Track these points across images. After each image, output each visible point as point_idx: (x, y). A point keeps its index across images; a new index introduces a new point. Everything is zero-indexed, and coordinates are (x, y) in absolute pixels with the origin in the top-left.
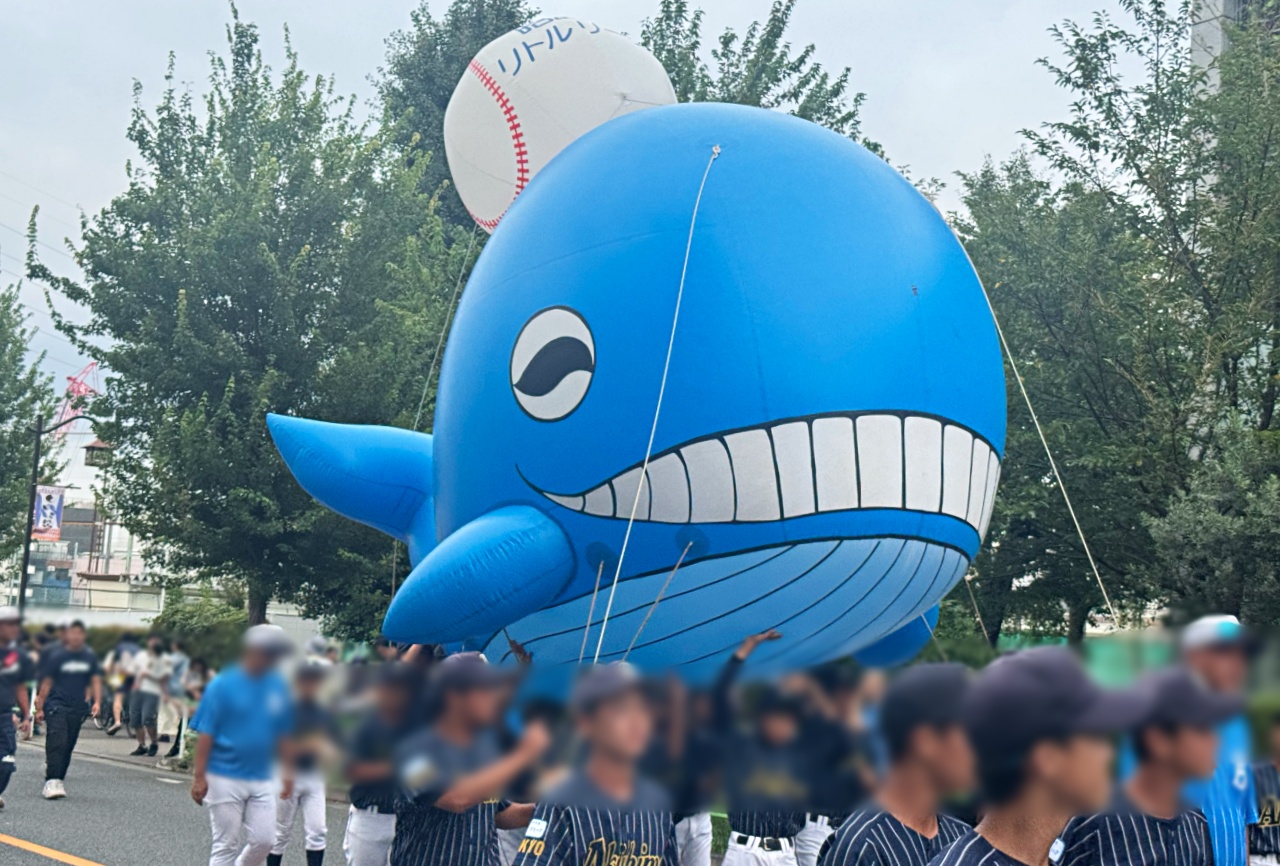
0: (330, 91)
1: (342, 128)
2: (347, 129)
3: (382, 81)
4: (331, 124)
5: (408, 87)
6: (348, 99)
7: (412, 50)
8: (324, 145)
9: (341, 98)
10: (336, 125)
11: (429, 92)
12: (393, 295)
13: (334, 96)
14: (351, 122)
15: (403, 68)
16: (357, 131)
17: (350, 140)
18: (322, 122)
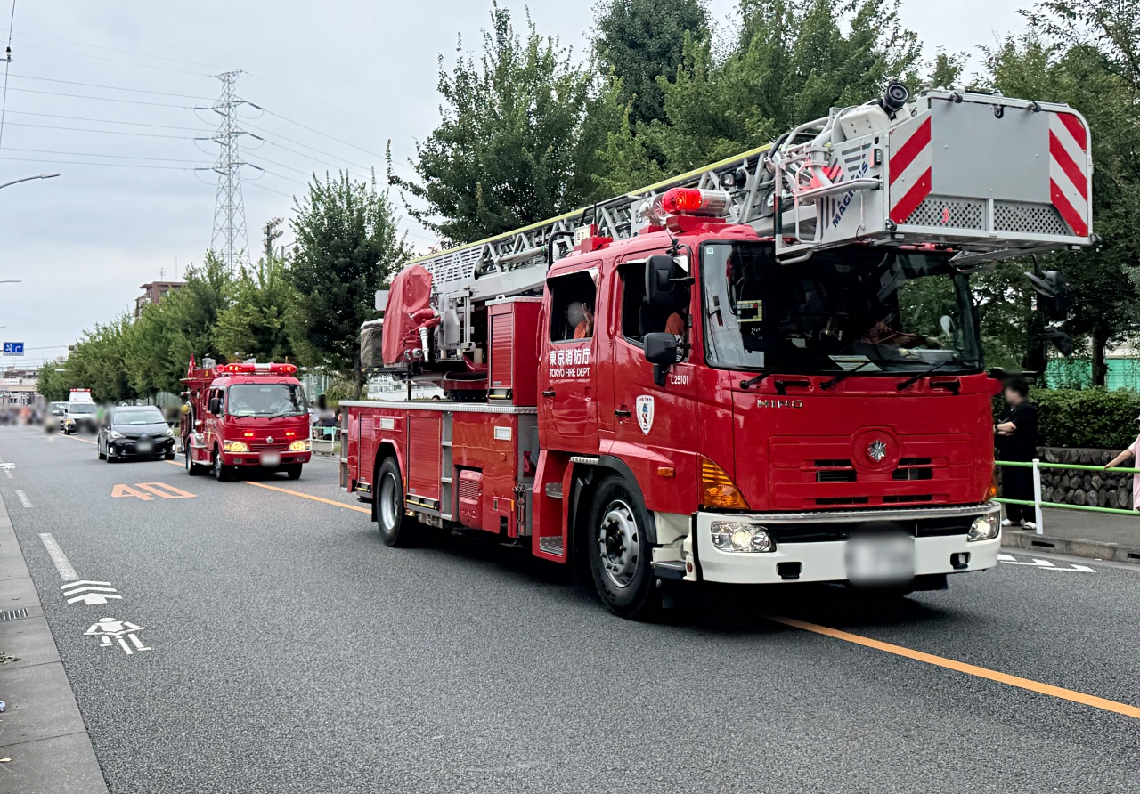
0: (557, 45)
1: (566, 68)
2: (570, 68)
3: (592, 35)
4: (560, 67)
5: (609, 37)
6: (568, 48)
7: (610, 12)
8: (556, 80)
9: (565, 49)
10: (563, 66)
11: (622, 39)
12: (607, 172)
13: (560, 48)
14: (571, 64)
15: (606, 25)
16: (576, 69)
17: (572, 75)
18: (553, 66)
